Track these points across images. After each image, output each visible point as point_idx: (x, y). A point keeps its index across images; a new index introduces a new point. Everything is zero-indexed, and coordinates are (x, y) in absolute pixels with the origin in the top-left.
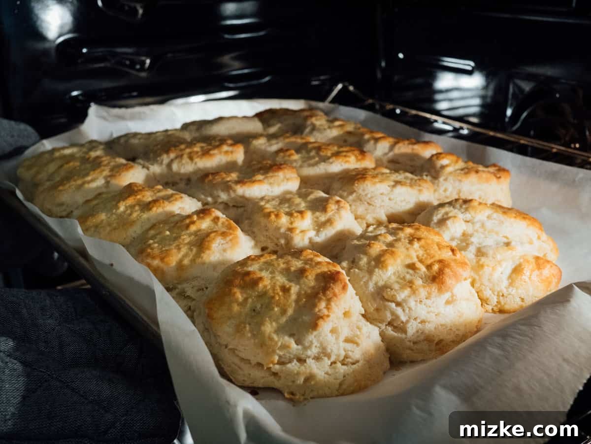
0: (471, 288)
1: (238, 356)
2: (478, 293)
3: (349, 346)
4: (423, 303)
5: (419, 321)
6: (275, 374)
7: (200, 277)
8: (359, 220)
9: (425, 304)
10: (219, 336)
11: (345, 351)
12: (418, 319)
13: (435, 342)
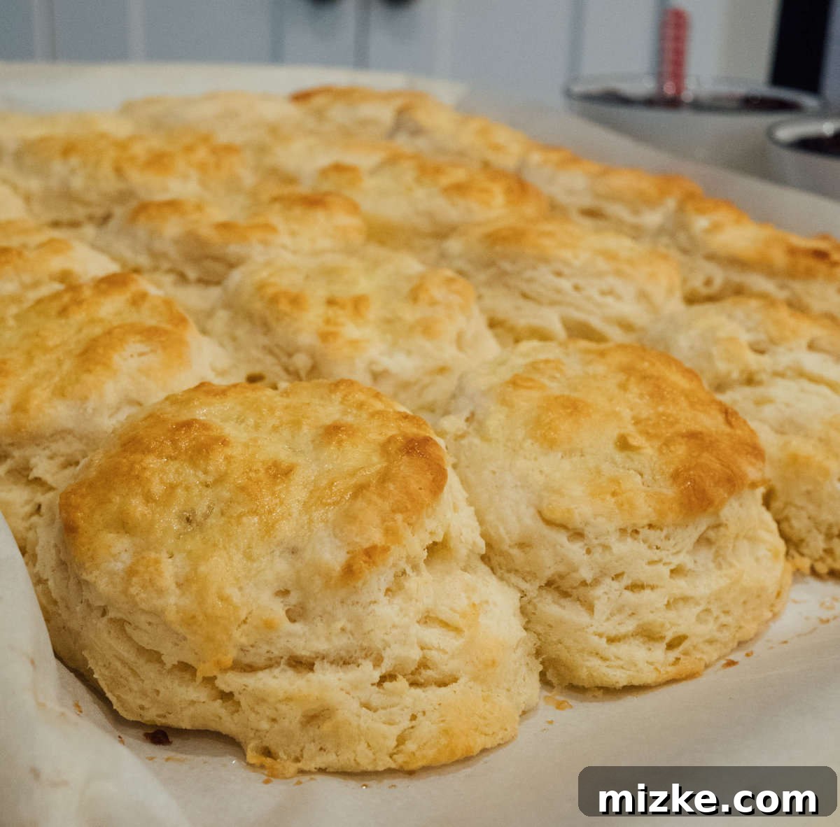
0: (763, 509)
1: (130, 638)
2: (778, 522)
3: (433, 635)
4: (641, 536)
5: (626, 581)
6: (227, 696)
7: (70, 432)
8: (499, 331)
9: (645, 541)
10: (87, 582)
11: (422, 649)
12: (625, 576)
13: (667, 640)
